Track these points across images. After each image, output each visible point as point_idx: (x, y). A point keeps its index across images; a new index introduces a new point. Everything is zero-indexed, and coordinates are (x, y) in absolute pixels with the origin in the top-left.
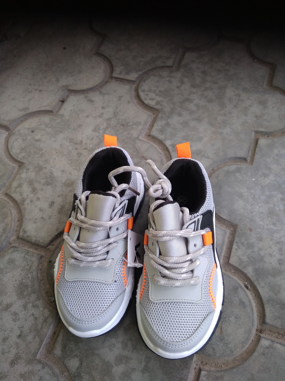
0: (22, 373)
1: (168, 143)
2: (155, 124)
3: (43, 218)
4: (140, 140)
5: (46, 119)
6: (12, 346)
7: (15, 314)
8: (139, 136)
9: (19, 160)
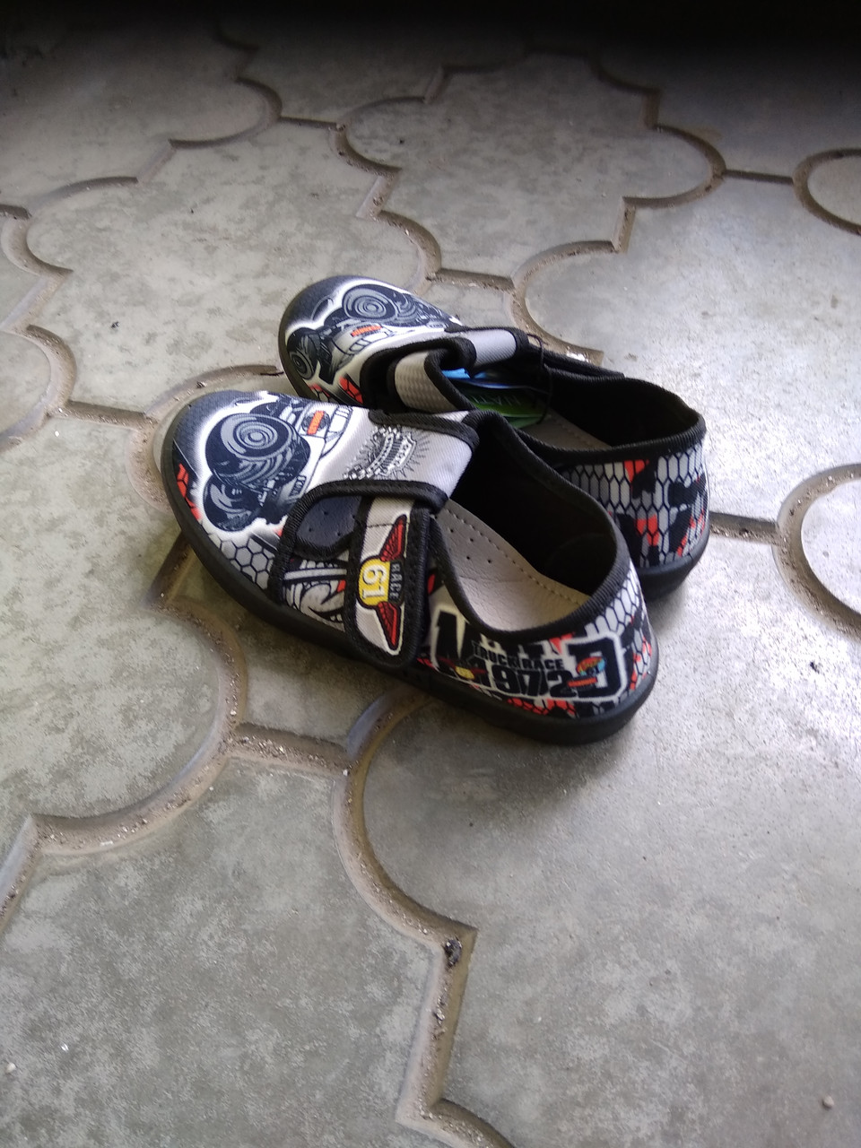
0: (102, 637)
1: (427, 224)
2: (394, 192)
3: (130, 363)
4: (357, 218)
5: (122, 192)
6: (71, 593)
7: (76, 535)
8: (356, 212)
9: (57, 265)
